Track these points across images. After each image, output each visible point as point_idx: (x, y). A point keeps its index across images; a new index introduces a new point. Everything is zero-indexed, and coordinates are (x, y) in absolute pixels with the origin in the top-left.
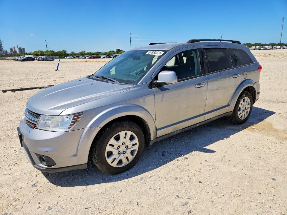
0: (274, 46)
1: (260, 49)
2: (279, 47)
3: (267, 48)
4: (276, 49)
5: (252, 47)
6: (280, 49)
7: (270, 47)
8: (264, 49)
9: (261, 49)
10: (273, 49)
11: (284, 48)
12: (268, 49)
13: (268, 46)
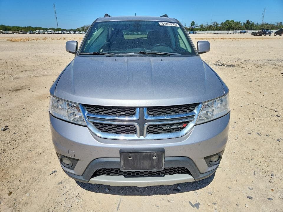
0: (56, 31)
1: (44, 33)
2: (60, 32)
3: (51, 32)
4: (58, 33)
5: (37, 31)
6: (61, 34)
7: (53, 32)
8: (48, 33)
9: (46, 33)
10: (55, 33)
11: (64, 33)
12: (51, 34)
13: (51, 31)
